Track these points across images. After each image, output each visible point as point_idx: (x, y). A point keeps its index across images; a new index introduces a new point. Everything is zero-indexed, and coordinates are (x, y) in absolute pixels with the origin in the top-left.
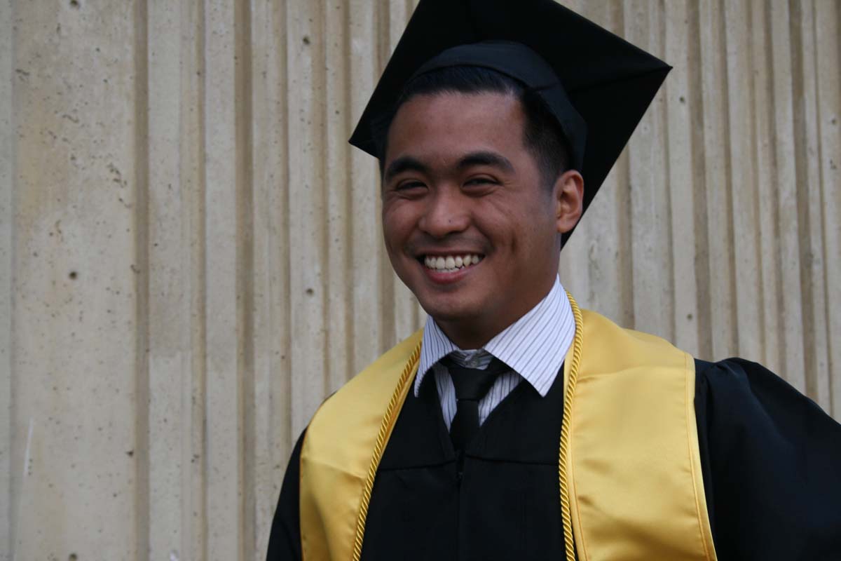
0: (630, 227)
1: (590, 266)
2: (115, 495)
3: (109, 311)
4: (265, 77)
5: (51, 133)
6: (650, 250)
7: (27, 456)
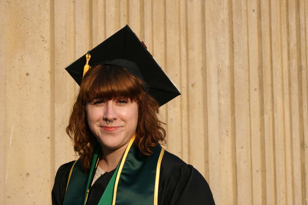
0: (233, 57)
1: (218, 71)
2: (43, 153)
3: (40, 87)
4: (97, 3)
5: (19, 24)
6: (241, 65)
7: (11, 139)
